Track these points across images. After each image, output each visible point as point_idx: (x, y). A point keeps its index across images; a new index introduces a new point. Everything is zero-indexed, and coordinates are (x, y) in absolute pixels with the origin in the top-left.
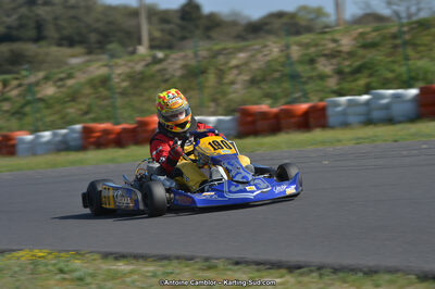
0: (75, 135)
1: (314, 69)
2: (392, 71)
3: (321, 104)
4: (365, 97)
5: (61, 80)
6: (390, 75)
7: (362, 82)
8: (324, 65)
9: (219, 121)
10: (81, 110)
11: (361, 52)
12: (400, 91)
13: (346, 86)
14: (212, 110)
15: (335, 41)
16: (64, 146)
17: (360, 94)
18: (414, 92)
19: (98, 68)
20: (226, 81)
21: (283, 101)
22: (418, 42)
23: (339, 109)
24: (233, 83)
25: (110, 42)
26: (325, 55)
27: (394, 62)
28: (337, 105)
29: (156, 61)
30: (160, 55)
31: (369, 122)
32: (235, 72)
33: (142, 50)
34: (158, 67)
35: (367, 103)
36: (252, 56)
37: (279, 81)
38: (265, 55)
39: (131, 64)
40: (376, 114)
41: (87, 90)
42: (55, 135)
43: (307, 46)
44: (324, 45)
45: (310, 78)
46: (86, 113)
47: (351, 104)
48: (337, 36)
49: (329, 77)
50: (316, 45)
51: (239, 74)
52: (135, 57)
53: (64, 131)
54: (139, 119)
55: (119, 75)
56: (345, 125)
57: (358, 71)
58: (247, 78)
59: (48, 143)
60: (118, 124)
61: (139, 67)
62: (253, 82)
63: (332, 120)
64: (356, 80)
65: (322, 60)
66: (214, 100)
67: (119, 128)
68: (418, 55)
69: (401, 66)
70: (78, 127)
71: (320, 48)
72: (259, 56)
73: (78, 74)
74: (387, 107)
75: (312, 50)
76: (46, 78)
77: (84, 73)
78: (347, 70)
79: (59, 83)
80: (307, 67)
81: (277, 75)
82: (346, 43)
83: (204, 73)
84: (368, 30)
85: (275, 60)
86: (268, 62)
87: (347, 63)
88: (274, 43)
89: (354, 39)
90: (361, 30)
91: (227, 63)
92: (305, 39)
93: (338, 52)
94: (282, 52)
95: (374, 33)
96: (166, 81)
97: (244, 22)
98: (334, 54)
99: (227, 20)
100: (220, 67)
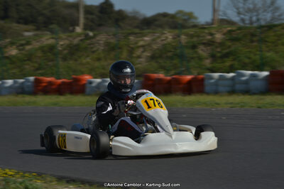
0: (29, 84)
1: (196, 52)
2: (249, 58)
3: (201, 76)
4: (231, 75)
5: (22, 45)
6: (247, 61)
7: (228, 64)
8: (202, 50)
10: (34, 67)
11: (229, 43)
12: (256, 72)
13: (217, 65)
15: (211, 34)
16: (21, 91)
17: (228, 73)
18: (266, 73)
19: (48, 39)
20: (134, 55)
21: (173, 72)
22: (267, 40)
23: (213, 81)
24: (139, 57)
25: (52, 23)
26: (204, 44)
27: (250, 52)
28: (211, 78)
29: (87, 37)
30: (91, 34)
31: (232, 92)
32: (141, 49)
33: (79, 30)
34: (88, 41)
35: (233, 78)
36: (153, 40)
37: (171, 58)
38: (163, 40)
39: (71, 39)
40: (238, 87)
41: (39, 54)
42: (15, 82)
43: (192, 36)
44: (204, 36)
45: (192, 58)
46: (38, 69)
47: (221, 78)
48: (213, 31)
49: (207, 59)
50: (198, 36)
51: (143, 52)
52: (73, 34)
53: (22, 80)
54: (74, 76)
55: (62, 45)
56: (216, 93)
57: (226, 55)
58: (149, 55)
59: (10, 87)
60: (60, 79)
61: (76, 41)
62: (153, 58)
63: (207, 88)
64: (224, 62)
65: (202, 47)
67: (60, 81)
68: (267, 49)
69: (255, 55)
70: (32, 78)
71: (201, 38)
72: (159, 40)
73: (34, 42)
74: (246, 82)
75: (195, 39)
76: (12, 44)
77: (38, 42)
78: (219, 55)
79: (21, 48)
80: (191, 51)
81: (170, 54)
82: (219, 37)
83: (120, 48)
84: (234, 28)
85: (169, 44)
86: (164, 45)
87: (219, 50)
88: (169, 32)
89: (224, 34)
90: (229, 29)
91: (136, 43)
92: (191, 31)
93: (213, 42)
94: (174, 38)
95: (239, 31)
96: (93, 52)
97: (141, 18)
98: (210, 43)
99: (130, 15)
100: (132, 46)
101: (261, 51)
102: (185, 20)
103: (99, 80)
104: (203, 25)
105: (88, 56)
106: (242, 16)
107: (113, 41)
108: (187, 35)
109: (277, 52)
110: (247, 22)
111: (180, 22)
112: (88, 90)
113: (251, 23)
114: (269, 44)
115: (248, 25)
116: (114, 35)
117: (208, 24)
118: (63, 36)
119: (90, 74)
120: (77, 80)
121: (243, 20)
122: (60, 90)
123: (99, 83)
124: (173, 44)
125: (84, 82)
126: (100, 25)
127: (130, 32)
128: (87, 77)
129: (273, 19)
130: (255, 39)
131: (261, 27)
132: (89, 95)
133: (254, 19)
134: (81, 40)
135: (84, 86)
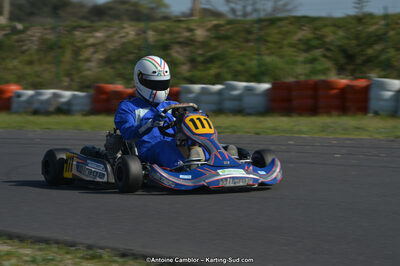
1: (169, 55)
2: (243, 64)
4: (218, 87)
6: (239, 68)
7: (213, 71)
8: (177, 52)
9: (74, 96)
11: (214, 43)
12: (252, 84)
13: (198, 74)
14: (66, 84)
15: (190, 30)
17: (214, 84)
18: (266, 86)
20: (81, 58)
22: (269, 39)
23: (191, 96)
24: (88, 60)
26: (179, 43)
27: (244, 56)
28: (190, 91)
29: (14, 31)
30: (20, 26)
31: (220, 111)
32: (91, 50)
33: (2, 20)
34: (15, 37)
35: (220, 92)
36: (108, 37)
38: (121, 37)
40: (228, 104)
43: (163, 32)
44: (179, 33)
47: (204, 92)
48: (192, 26)
49: (183, 64)
50: (171, 32)
51: (95, 52)
57: (210, 60)
58: (102, 57)
62: (108, 61)
64: (207, 69)
65: (177, 48)
66: (68, 75)
68: (267, 52)
69: (251, 59)
71: (175, 35)
72: (116, 37)
74: (239, 98)
75: (167, 37)
78: (200, 59)
80: (161, 53)
81: (131, 57)
82: (200, 34)
83: (60, 47)
84: (221, 22)
85: (131, 42)
86: (124, 44)
87: (200, 52)
88: (131, 26)
89: (209, 30)
90: (215, 22)
91: (84, 41)
92: (161, 25)
93: (193, 41)
94: (138, 35)
95: (228, 27)
96: (23, 52)
97: (90, 5)
98: (189, 43)
100: (79, 44)
101: (259, 55)
102: (152, 9)
103: (30, 92)
104: (177, 17)
105: (14, 58)
106: (233, 5)
107: (51, 37)
108: (155, 30)
109: (282, 57)
110: (239, 13)
111: (145, 11)
112: (14, 106)
113: (245, 15)
114: (269, 44)
115: (239, 18)
116: (53, 29)
117: (184, 15)
119: (17, 82)
121: (233, 11)
123: (32, 96)
124: (137, 43)
125: (9, 94)
126: (32, 14)
127: (75, 24)
128: (14, 88)
129: (275, 9)
130: (251, 37)
131: (260, 21)
132: (17, 113)
133: (249, 9)
134: (6, 35)
135: (9, 100)
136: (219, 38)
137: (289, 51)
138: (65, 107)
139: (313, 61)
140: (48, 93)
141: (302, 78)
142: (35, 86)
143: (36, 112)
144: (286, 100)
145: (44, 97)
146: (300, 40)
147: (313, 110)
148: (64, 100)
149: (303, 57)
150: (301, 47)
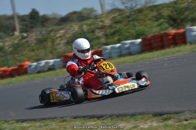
1: (94, 35)
2: (129, 32)
3: (100, 49)
4: (118, 45)
6: (128, 34)
7: (116, 38)
8: (99, 33)
9: (55, 61)
11: (114, 25)
12: (133, 41)
13: (109, 41)
14: (51, 57)
15: (102, 21)
17: (116, 44)
18: (139, 40)
20: (56, 44)
22: (139, 18)
23: (107, 51)
24: (59, 44)
26: (98, 28)
27: (129, 28)
28: (106, 49)
29: (24, 38)
30: (25, 35)
31: (121, 55)
32: (59, 39)
33: (17, 33)
34: (25, 40)
35: (119, 47)
36: (66, 32)
38: (72, 31)
39: (12, 40)
40: (124, 52)
43: (90, 25)
44: (98, 24)
45: (93, 39)
47: (112, 48)
48: (103, 19)
49: (102, 37)
50: (94, 24)
51: (61, 40)
52: (14, 37)
54: (19, 64)
55: (8, 45)
57: (114, 34)
58: (65, 41)
60: (10, 67)
61: (16, 41)
62: (68, 43)
64: (113, 38)
65: (97, 31)
66: (51, 53)
67: (10, 69)
68: (139, 25)
69: (132, 29)
71: (96, 25)
72: (70, 31)
74: (128, 48)
75: (93, 27)
78: (109, 34)
80: (91, 34)
82: (107, 22)
83: (45, 41)
84: (116, 15)
85: (76, 32)
86: (73, 34)
87: (109, 31)
88: (75, 25)
89: (111, 20)
90: (113, 16)
91: (55, 36)
92: (90, 21)
93: (105, 26)
94: (79, 28)
95: (119, 17)
96: (29, 46)
97: (59, 17)
98: (102, 28)
99: (51, 17)
100: (53, 38)
101: (135, 26)
102: (88, 14)
103: (35, 64)
105: (25, 50)
107: (40, 37)
108: (87, 24)
109: (145, 26)
111: (86, 15)
112: (29, 71)
114: (140, 21)
118: (7, 39)
119: (29, 60)
120: (21, 66)
122: (11, 74)
123: (36, 66)
125: (26, 66)
126: (32, 27)
128: (27, 63)
130: (130, 19)
132: (31, 74)
134: (20, 40)
135: (26, 69)
136: (116, 23)
137: (148, 22)
138: (52, 67)
139: (160, 25)
140: (43, 62)
141: (157, 33)
142: (37, 60)
143: (39, 72)
144: (149, 45)
145: (42, 65)
146: (153, 17)
147: (162, 47)
148: (51, 64)
149: (156, 24)
150: (154, 19)
